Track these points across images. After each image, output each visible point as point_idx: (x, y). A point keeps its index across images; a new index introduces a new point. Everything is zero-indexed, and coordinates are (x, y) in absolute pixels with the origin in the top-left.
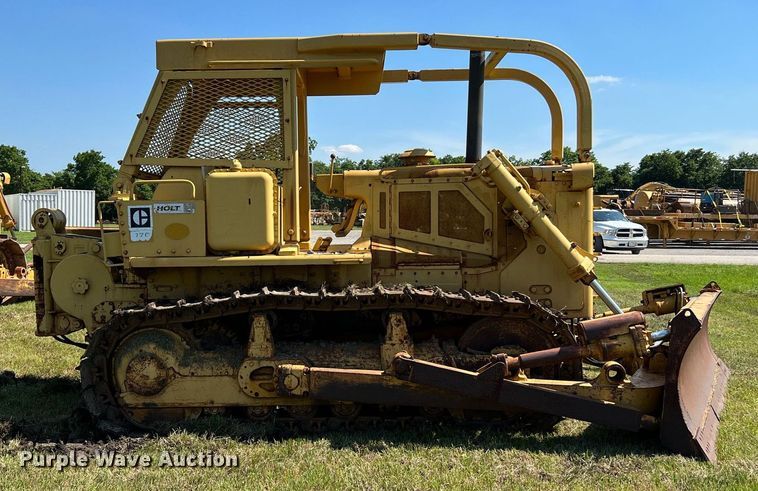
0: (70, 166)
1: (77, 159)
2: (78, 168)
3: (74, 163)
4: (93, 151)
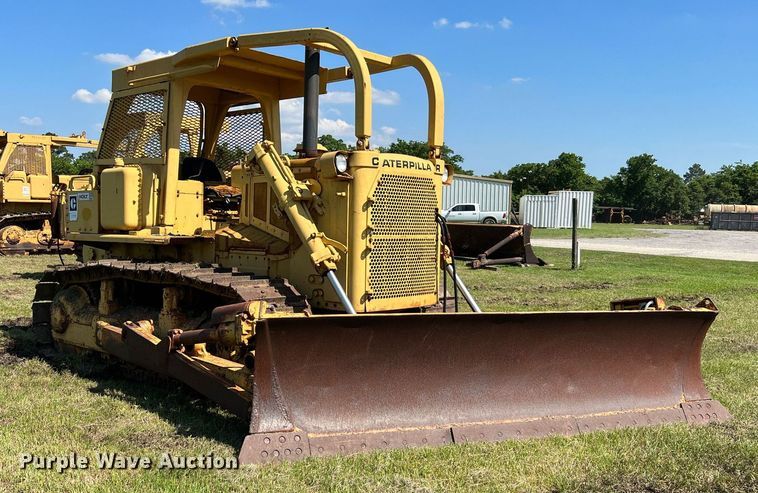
0: (623, 170)
1: (629, 163)
2: (630, 171)
3: (626, 166)
4: (645, 155)
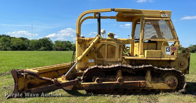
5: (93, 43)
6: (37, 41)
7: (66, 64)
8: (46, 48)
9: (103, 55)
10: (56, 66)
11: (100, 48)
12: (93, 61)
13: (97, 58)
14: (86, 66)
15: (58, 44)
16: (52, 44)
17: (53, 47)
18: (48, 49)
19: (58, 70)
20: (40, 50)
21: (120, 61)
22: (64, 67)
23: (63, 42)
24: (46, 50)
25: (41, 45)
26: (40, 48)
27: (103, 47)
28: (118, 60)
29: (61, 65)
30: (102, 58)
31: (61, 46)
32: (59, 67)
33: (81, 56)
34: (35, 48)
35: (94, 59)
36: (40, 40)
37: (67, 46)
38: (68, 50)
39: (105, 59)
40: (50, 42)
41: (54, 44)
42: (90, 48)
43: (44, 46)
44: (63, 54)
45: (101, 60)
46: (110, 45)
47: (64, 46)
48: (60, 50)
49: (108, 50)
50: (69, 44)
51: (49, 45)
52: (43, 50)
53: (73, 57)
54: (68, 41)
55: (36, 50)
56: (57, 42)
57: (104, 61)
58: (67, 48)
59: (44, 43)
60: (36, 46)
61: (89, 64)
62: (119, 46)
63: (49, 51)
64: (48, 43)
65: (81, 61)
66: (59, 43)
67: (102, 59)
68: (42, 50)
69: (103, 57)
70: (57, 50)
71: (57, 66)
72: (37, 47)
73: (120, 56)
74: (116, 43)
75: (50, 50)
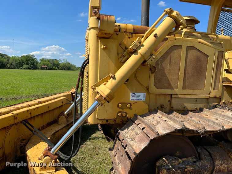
5: (156, 36)
6: (19, 58)
7: (55, 99)
8: (29, 67)
9: (171, 78)
10: (26, 109)
11: (164, 57)
12: (142, 96)
13: (153, 89)
14: (122, 113)
15: (44, 62)
16: (37, 63)
17: (38, 65)
18: (32, 67)
19: (31, 118)
20: (22, 69)
21: (215, 97)
22: (48, 106)
23: (49, 61)
24: (30, 69)
25: (23, 62)
26: (22, 66)
27: (175, 54)
28: (213, 94)
29: (40, 103)
30: (170, 87)
31: (47, 64)
32: (34, 109)
33: (111, 83)
34: (16, 66)
35: (147, 90)
36: (22, 57)
37: (54, 65)
38: (55, 70)
39: (179, 91)
40: (34, 60)
41: (39, 62)
42: (142, 56)
43: (27, 64)
44: (50, 73)
45: (165, 95)
46: (193, 48)
47: (50, 65)
48: (47, 69)
49: (188, 65)
50: (56, 63)
51: (33, 63)
52: (26, 69)
53: (80, 84)
54: (55, 60)
55: (18, 69)
56: (42, 60)
57: (173, 96)
58: (54, 67)
59: (27, 60)
60: (17, 63)
61: (130, 108)
62: (217, 54)
63: (32, 69)
64: (32, 61)
65: (109, 98)
66: (46, 61)
67: (168, 91)
68: (24, 69)
69: (173, 85)
70: (42, 69)
71: (29, 106)
72: (19, 65)
73: (217, 81)
74: (210, 43)
75: (34, 69)
